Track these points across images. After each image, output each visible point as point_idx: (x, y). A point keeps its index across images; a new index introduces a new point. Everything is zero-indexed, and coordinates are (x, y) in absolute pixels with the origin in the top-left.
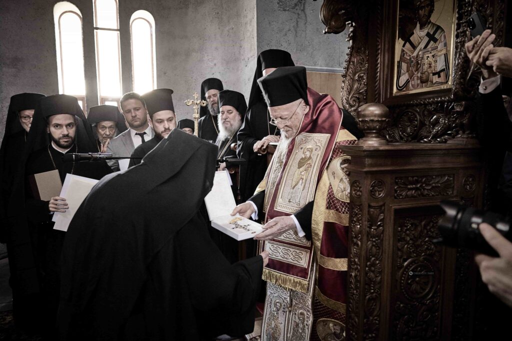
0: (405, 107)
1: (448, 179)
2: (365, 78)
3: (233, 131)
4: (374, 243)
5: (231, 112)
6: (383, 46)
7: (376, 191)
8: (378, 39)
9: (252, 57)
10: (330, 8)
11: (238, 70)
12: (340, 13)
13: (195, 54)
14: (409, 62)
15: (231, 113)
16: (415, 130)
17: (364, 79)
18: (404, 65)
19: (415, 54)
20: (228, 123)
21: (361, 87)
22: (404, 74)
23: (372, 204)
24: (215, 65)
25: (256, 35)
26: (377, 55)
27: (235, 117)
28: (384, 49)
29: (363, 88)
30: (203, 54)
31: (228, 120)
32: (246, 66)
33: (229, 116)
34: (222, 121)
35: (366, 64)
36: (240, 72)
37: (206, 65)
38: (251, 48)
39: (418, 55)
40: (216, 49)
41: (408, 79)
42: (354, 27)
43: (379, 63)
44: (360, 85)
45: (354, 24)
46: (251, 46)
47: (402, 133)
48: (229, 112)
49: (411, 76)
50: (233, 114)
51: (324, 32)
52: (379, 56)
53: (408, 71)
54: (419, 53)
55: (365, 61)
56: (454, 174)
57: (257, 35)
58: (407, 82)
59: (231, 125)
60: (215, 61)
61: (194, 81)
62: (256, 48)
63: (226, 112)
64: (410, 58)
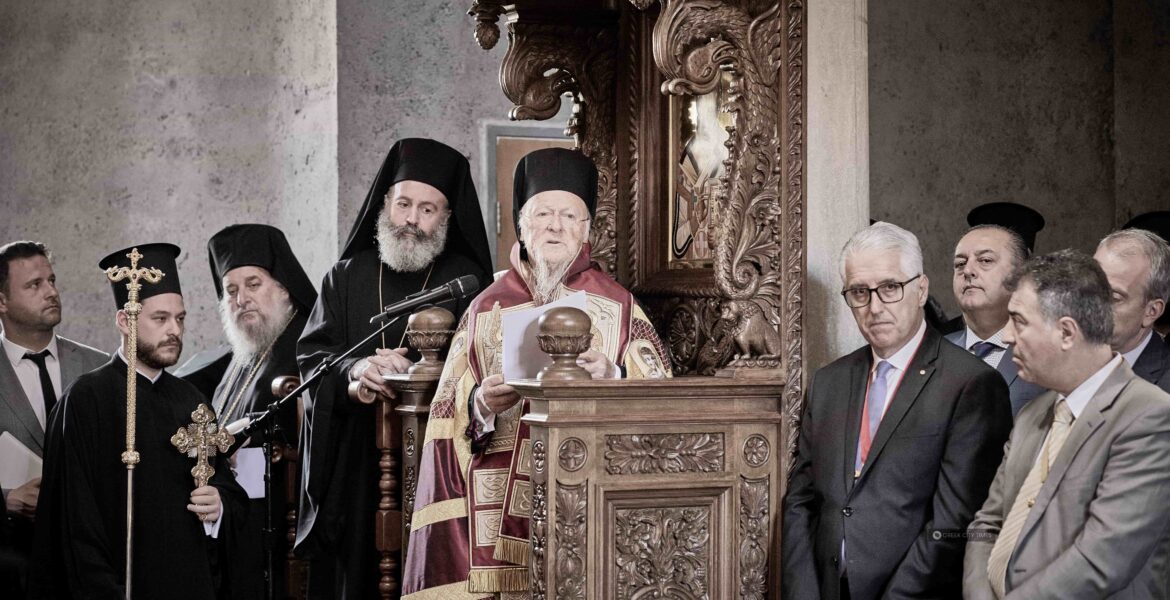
0: (678, 299)
1: (710, 441)
2: (611, 220)
3: (270, 333)
4: (570, 552)
5: (255, 281)
6: (643, 156)
7: (570, 458)
8: (632, 139)
9: (318, 87)
10: (523, 67)
11: (264, 114)
12: (547, 74)
13: (90, 36)
14: (691, 200)
15: (259, 285)
16: (693, 349)
17: (608, 224)
18: (684, 204)
19: (698, 185)
20: (255, 313)
21: (602, 242)
22: (684, 223)
23: (564, 481)
24: (172, 84)
25: (332, 21)
26: (631, 176)
27: (268, 295)
28: (646, 161)
29: (607, 244)
30: (124, 41)
31: (252, 305)
32: (297, 112)
33: (252, 294)
34: (236, 314)
35: (612, 188)
36: (271, 125)
37: (134, 80)
38: (316, 58)
39: (703, 188)
40: (179, 27)
41: (690, 236)
42: (583, 105)
43: (635, 193)
44: (600, 238)
45: (581, 98)
46: (316, 52)
47: (675, 355)
48: (252, 284)
49: (694, 228)
50: (262, 290)
51: (510, 115)
52: (636, 175)
53: (689, 219)
54: (704, 182)
55: (610, 181)
56: (723, 434)
57: (339, 22)
58: (689, 241)
59: (264, 318)
60: (173, 72)
61: (84, 136)
62: (334, 65)
63: (242, 287)
64: (693, 191)
